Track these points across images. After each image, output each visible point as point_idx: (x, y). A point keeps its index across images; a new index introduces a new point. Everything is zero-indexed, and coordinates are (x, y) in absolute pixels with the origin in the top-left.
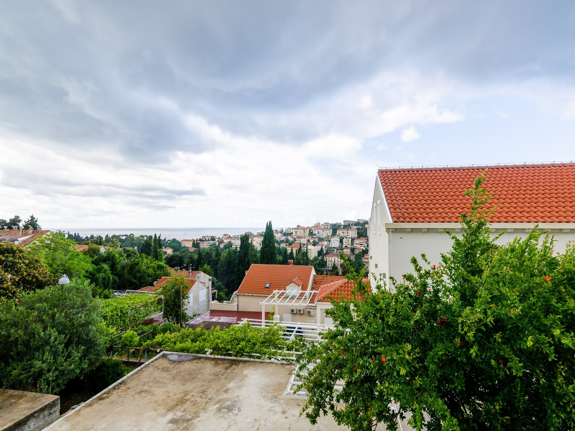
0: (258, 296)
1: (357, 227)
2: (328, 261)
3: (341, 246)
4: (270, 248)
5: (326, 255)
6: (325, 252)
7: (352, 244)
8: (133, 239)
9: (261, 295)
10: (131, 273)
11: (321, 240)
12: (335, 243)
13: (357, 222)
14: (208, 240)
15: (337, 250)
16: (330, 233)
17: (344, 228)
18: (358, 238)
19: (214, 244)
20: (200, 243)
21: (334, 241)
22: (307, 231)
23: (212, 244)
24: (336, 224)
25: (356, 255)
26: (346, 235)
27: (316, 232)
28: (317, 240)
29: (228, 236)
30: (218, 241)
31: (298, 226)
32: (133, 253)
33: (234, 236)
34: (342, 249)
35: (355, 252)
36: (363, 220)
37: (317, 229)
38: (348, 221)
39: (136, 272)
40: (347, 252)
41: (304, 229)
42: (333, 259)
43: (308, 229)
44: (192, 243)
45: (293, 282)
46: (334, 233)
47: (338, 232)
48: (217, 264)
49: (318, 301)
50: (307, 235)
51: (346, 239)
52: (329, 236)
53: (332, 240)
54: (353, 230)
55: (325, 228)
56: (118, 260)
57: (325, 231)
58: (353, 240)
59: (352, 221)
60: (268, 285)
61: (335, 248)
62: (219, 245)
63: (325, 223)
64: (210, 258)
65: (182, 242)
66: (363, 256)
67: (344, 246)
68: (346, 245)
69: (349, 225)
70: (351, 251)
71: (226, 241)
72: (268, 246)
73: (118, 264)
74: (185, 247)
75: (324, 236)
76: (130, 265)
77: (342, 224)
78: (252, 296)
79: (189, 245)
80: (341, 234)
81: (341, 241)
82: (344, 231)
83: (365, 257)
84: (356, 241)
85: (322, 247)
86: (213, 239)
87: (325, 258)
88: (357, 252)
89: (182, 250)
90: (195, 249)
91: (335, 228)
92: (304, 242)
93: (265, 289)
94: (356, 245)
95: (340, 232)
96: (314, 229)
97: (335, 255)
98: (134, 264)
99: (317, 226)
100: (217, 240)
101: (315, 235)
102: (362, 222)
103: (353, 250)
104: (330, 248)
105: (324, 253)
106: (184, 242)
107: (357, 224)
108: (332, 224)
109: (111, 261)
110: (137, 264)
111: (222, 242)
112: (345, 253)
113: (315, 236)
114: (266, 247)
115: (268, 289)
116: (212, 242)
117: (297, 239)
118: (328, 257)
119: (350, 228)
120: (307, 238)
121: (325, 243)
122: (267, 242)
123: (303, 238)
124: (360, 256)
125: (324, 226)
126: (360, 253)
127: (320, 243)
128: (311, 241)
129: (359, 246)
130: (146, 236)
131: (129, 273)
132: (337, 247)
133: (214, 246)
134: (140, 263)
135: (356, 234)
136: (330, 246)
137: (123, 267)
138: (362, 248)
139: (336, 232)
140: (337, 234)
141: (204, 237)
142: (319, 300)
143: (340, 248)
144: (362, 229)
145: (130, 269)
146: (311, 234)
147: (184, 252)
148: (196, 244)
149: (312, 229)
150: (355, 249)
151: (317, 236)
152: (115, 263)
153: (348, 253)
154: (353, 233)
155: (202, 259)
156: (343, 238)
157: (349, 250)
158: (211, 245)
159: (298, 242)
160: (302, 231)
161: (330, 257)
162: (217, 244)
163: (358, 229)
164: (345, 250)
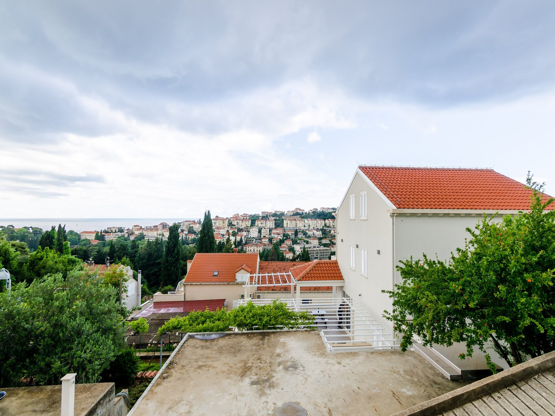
0: (207, 284)
1: (274, 218)
2: (247, 250)
3: (259, 236)
4: (209, 237)
5: (245, 245)
6: (244, 242)
7: (270, 234)
8: (14, 231)
9: (210, 283)
10: (32, 270)
11: (240, 230)
12: (254, 233)
13: (274, 213)
14: (115, 232)
15: (256, 240)
16: (249, 223)
17: (262, 219)
18: (276, 228)
19: (123, 236)
20: (105, 235)
21: (253, 232)
22: (227, 222)
23: (120, 235)
24: (255, 215)
25: (274, 245)
26: (264, 225)
27: (235, 223)
28: (236, 231)
29: (139, 227)
30: (127, 233)
31: (217, 217)
32: (20, 247)
33: (147, 227)
34: (260, 239)
35: (273, 242)
36: (279, 212)
37: (236, 220)
38: (266, 212)
39: (40, 268)
40: (265, 241)
41: (223, 220)
42: (252, 248)
43: (227, 220)
44: (95, 235)
45: (242, 269)
46: (253, 224)
47: (256, 222)
48: (135, 256)
49: (298, 281)
50: (226, 226)
51: (264, 230)
52: (248, 227)
53: (251, 230)
54: (271, 221)
55: (244, 219)
56: (13, 256)
57: (244, 221)
58: (270, 230)
59: (269, 213)
60: (216, 273)
61: (254, 238)
62: (129, 236)
63: (244, 214)
64: (125, 250)
65: (82, 234)
66: (281, 246)
67: (262, 236)
68: (265, 235)
69: (267, 216)
70: (269, 240)
71: (137, 233)
72: (207, 236)
73: (13, 260)
74: (86, 239)
75: (243, 227)
76: (31, 260)
77: (260, 215)
78: (200, 284)
79: (92, 237)
80: (260, 225)
81: (260, 232)
82: (263, 222)
83: (282, 246)
84: (274, 231)
85: (241, 237)
86: (121, 230)
87: (245, 248)
88: (274, 241)
89: (82, 243)
90: (99, 241)
91: (254, 219)
92: (224, 232)
93: (214, 277)
94: (274, 235)
95: (258, 223)
96: (234, 220)
97: (254, 245)
98: (36, 259)
99: (236, 217)
100: (125, 232)
101: (234, 225)
102: (279, 214)
103: (270, 240)
104: (249, 238)
105: (243, 244)
106: (84, 234)
107: (275, 215)
108: (251, 215)
109: (3, 257)
110: (41, 259)
111: (132, 233)
112: (263, 243)
113: (234, 227)
114: (205, 236)
115: (217, 277)
116: (120, 234)
117: (216, 230)
118: (247, 247)
119: (268, 219)
120: (226, 229)
121: (244, 233)
122: (206, 231)
123: (222, 229)
124: (277, 245)
125: (242, 217)
126: (278, 242)
127: (239, 233)
128: (231, 232)
129: (276, 236)
130: (31, 227)
131: (29, 270)
132: (256, 238)
133: (123, 238)
134: (45, 258)
135: (274, 224)
136: (249, 237)
137: (20, 263)
138: (279, 237)
139: (255, 223)
140: (256, 224)
141: (110, 228)
142: (299, 279)
143: (258, 238)
144: (279, 220)
145: (30, 265)
146: (230, 224)
147: (85, 245)
148: (100, 237)
149: (232, 219)
150: (272, 238)
151: (236, 227)
152: (9, 259)
153: (266, 243)
154: (270, 224)
155: (115, 252)
156: (262, 229)
157: (267, 240)
158: (118, 237)
159: (217, 232)
160: (221, 222)
161: (250, 247)
162: (126, 235)
163: (275, 220)
164: (263, 240)
